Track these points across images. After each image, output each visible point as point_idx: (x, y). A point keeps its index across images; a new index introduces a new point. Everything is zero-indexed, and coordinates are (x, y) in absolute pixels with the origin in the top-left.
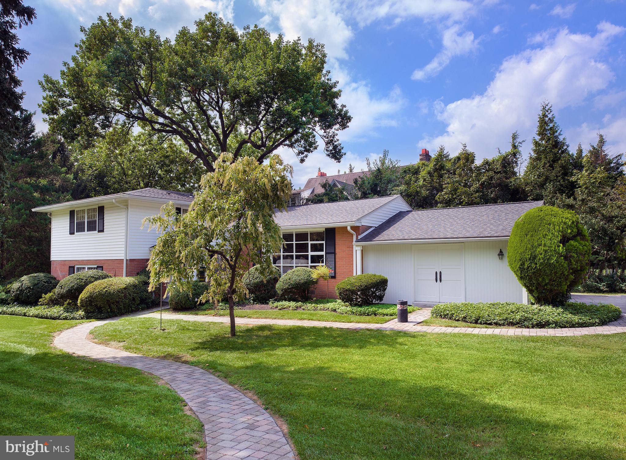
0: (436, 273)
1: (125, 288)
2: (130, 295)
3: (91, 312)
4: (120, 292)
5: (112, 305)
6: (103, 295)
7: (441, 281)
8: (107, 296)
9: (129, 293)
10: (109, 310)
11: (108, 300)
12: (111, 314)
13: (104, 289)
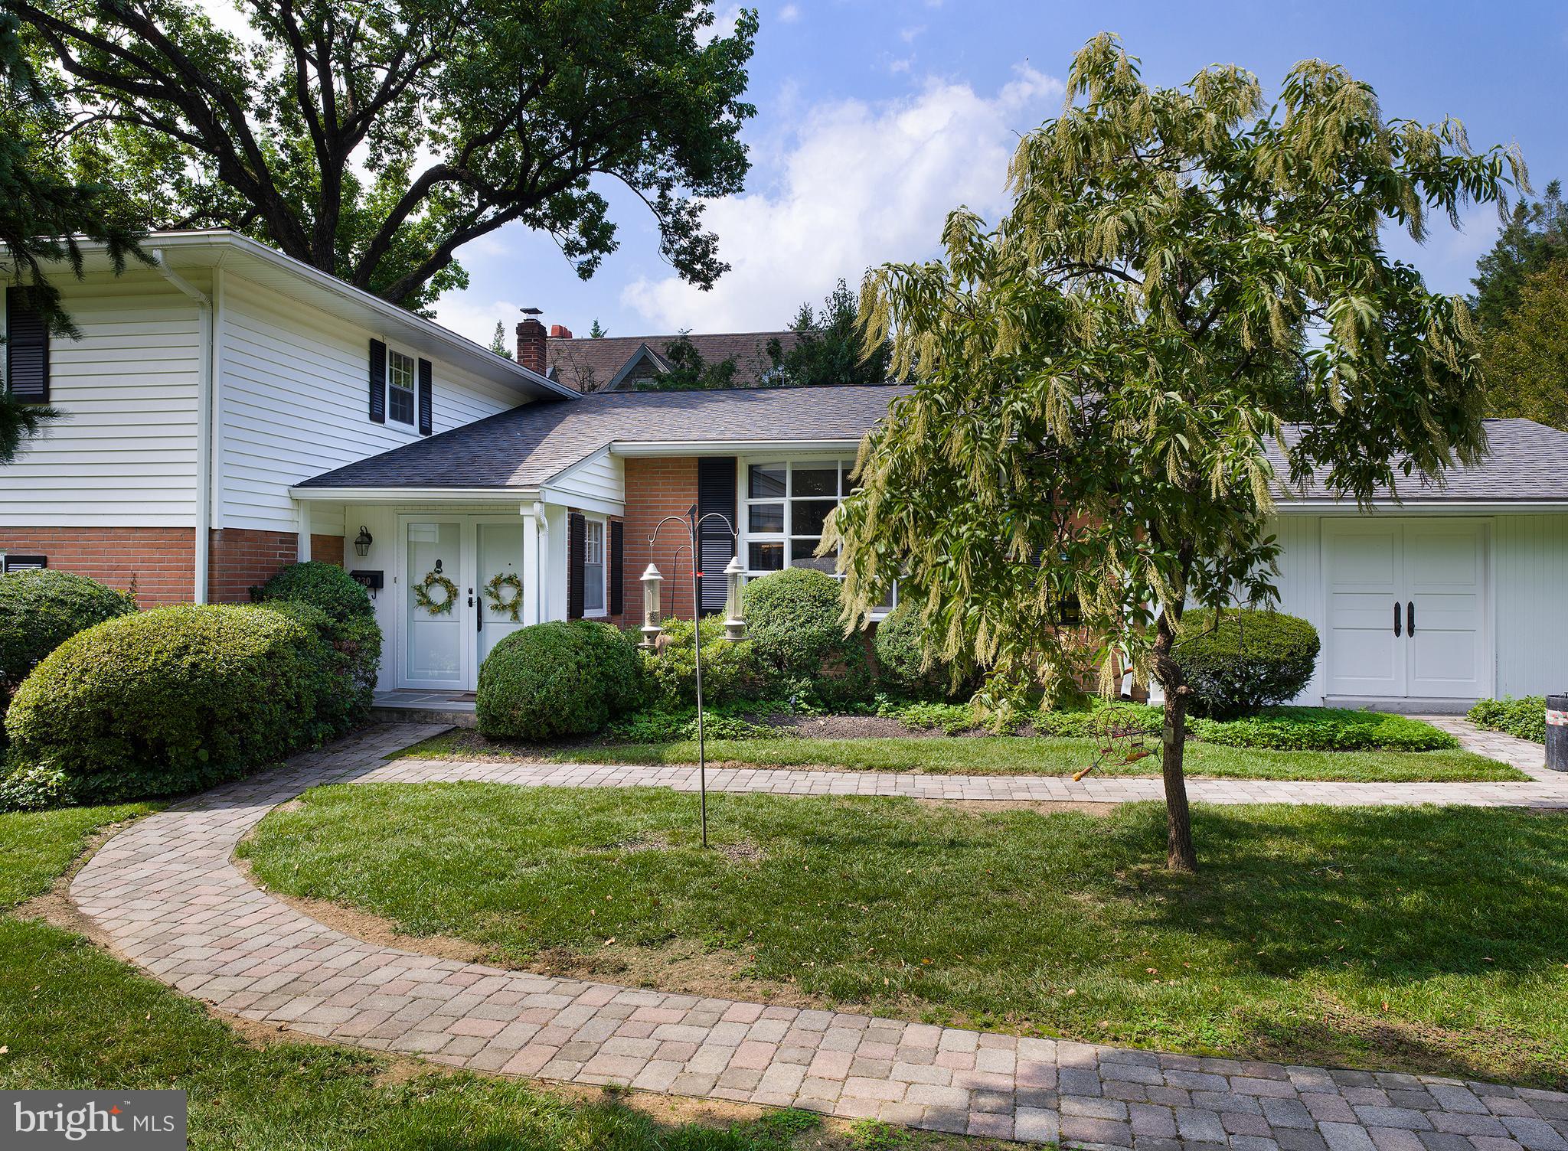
0: (1397, 607)
1: (270, 655)
2: (288, 683)
3: (101, 769)
4: (251, 670)
5: (222, 733)
6: (179, 684)
7: (1411, 631)
8: (204, 692)
9: (284, 674)
10: (203, 755)
11: (202, 709)
12: (212, 773)
13: (179, 657)
